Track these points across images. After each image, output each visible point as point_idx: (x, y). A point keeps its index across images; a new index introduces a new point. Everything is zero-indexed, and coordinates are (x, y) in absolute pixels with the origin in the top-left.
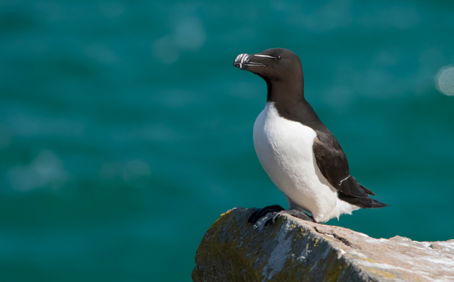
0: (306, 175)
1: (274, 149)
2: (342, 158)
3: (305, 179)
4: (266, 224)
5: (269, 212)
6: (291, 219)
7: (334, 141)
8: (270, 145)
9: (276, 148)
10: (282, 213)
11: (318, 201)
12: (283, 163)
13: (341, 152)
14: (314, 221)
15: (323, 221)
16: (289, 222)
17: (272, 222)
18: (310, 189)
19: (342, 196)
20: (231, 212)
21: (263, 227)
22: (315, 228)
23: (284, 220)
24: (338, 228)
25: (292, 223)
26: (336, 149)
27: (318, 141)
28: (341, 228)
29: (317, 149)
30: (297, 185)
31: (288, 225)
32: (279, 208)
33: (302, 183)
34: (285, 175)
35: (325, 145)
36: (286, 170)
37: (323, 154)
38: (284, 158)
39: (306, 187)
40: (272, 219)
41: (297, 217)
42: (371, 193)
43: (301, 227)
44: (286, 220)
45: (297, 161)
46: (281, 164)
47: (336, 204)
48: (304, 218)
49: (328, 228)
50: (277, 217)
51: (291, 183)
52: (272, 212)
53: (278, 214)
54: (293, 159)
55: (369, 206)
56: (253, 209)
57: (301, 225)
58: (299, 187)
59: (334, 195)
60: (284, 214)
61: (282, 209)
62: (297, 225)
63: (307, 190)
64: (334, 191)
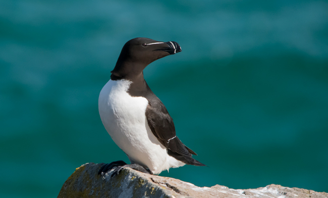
0: (140, 135)
1: (115, 114)
2: (170, 120)
3: (138, 138)
4: (112, 176)
5: (114, 166)
6: (133, 172)
7: (162, 106)
8: (112, 111)
9: (116, 113)
10: (126, 167)
11: (150, 156)
12: (121, 125)
13: (168, 116)
14: (151, 173)
15: (157, 173)
16: (131, 174)
17: (116, 174)
18: (143, 146)
19: (171, 153)
20: (84, 166)
21: (110, 178)
22: (152, 179)
23: (127, 173)
24: (170, 179)
25: (133, 175)
26: (164, 113)
27: (150, 107)
28: (172, 179)
29: (148, 113)
30: (132, 143)
31: (130, 177)
32: (123, 163)
33: (136, 140)
34: (122, 134)
35: (155, 110)
36: (124, 130)
37: (154, 117)
38: (122, 120)
39: (140, 144)
40: (117, 171)
41: (137, 170)
42: (193, 154)
43: (141, 178)
44: (129, 172)
45: (133, 123)
46: (120, 126)
47: (166, 159)
48: (142, 171)
49: (162, 179)
50: (121, 170)
51: (128, 141)
52: (117, 166)
53: (122, 167)
54: (129, 122)
55: (192, 163)
56: (102, 164)
57: (140, 176)
58: (134, 144)
59: (164, 151)
60: (127, 168)
61: (125, 164)
62: (137, 177)
63: (141, 147)
64: (163, 148)
